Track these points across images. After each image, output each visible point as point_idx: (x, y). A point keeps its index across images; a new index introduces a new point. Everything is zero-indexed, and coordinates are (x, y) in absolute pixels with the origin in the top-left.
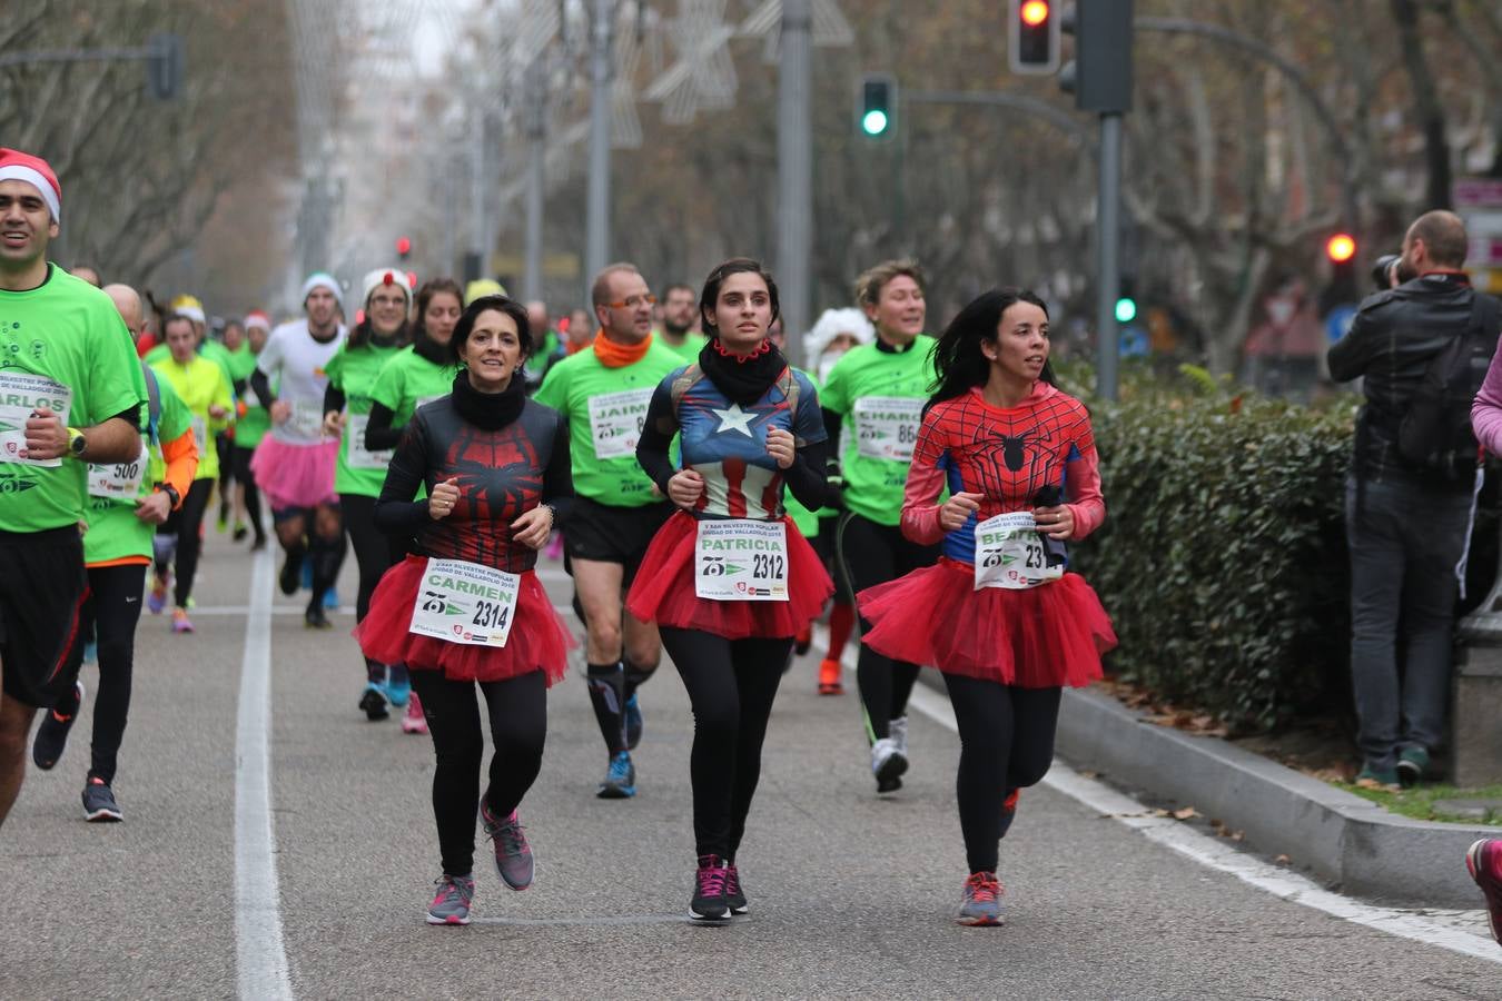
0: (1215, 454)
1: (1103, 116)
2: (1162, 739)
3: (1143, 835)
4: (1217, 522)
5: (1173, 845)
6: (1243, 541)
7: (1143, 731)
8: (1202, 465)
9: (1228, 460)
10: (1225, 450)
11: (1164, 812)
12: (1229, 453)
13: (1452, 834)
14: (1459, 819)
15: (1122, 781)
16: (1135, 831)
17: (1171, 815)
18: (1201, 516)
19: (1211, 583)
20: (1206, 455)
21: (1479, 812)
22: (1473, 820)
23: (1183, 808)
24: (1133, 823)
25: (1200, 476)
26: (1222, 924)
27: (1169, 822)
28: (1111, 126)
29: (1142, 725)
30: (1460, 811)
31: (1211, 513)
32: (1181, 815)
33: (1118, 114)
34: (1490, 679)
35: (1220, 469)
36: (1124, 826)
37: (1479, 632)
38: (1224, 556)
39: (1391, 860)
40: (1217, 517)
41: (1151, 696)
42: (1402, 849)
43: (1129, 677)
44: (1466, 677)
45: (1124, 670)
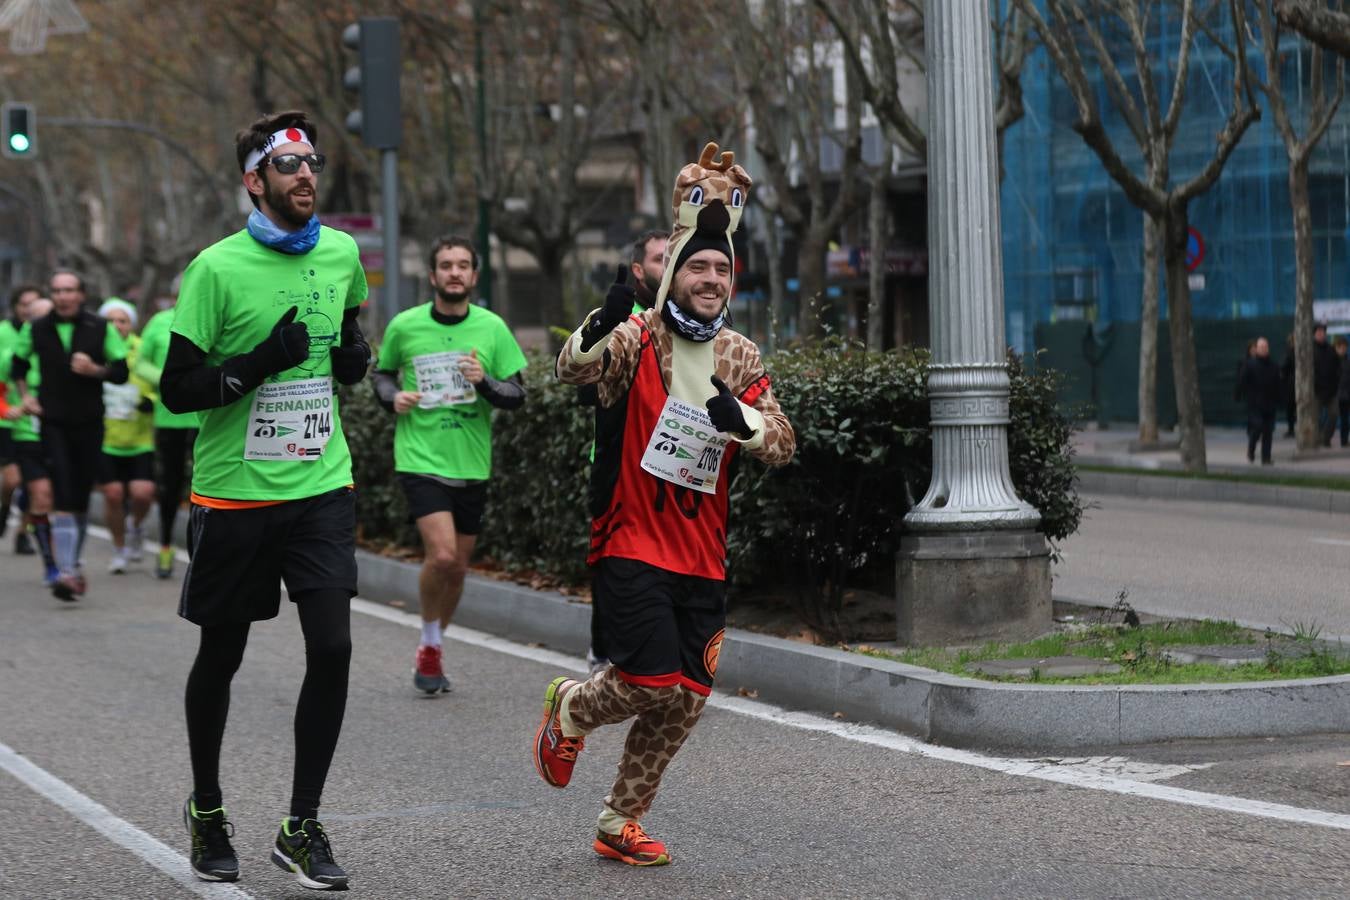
1: (383, 151)
13: (1049, 694)
14: (1010, 678)
21: (1027, 671)
22: (1020, 679)
29: (573, 605)
30: (1007, 672)
34: (940, 561)
37: (926, 524)
39: (989, 715)
42: (1002, 708)
44: (919, 561)
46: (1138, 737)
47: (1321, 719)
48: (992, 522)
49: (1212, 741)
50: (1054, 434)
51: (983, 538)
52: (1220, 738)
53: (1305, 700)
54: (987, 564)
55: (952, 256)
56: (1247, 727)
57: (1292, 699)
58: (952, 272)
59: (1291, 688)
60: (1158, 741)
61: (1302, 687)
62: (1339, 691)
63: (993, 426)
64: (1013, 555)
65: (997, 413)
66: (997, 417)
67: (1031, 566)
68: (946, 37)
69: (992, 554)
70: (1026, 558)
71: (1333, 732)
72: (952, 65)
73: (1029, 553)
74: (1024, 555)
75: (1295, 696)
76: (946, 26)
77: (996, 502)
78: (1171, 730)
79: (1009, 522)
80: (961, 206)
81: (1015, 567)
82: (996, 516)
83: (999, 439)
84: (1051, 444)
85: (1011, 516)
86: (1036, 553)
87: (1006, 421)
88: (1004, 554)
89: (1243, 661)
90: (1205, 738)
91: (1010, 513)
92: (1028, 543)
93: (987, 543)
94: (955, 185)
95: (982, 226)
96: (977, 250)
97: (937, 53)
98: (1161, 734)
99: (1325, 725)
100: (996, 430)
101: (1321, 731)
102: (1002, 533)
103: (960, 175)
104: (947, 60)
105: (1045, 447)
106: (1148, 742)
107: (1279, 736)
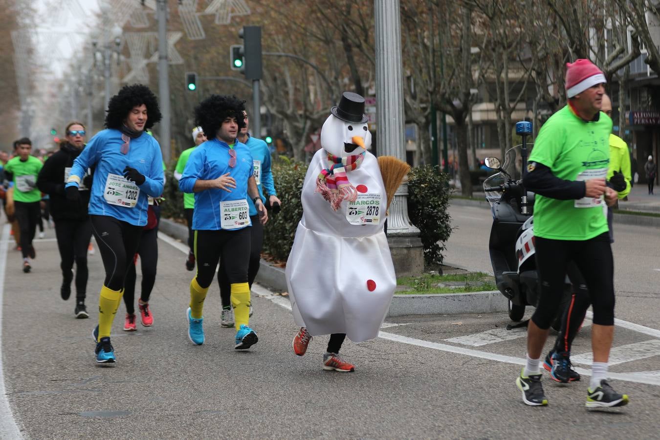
0: (290, 183)
1: (254, 81)
2: (277, 271)
3: (271, 301)
4: (291, 204)
5: (280, 304)
6: (299, 209)
7: (272, 269)
8: (286, 186)
9: (294, 185)
10: (292, 181)
11: (278, 294)
12: (294, 182)
15: (266, 284)
16: (269, 300)
17: (281, 295)
18: (286, 202)
19: (290, 222)
20: (287, 183)
23: (284, 292)
24: (269, 297)
25: (285, 190)
26: (295, 329)
27: (279, 297)
28: (256, 83)
29: (270, 267)
31: (289, 201)
32: (283, 294)
33: (258, 80)
35: (292, 187)
36: (266, 299)
38: (294, 214)
40: (291, 202)
41: (274, 258)
43: (267, 252)
45: (266, 250)
46: (396, 314)
47: (466, 308)
48: (396, 234)
49: (422, 316)
50: (442, 199)
51: (393, 240)
52: (426, 315)
53: (460, 301)
54: (394, 250)
55: (383, 129)
56: (436, 311)
57: (454, 300)
58: (383, 135)
59: (454, 296)
60: (403, 316)
61: (459, 296)
62: (474, 297)
63: (399, 196)
64: (404, 247)
65: (401, 191)
66: (401, 192)
67: (412, 251)
68: (381, 43)
69: (396, 246)
70: (410, 248)
71: (471, 313)
72: (384, 54)
73: (412, 246)
74: (409, 247)
75: (456, 299)
76: (381, 39)
77: (399, 226)
78: (408, 312)
79: (403, 234)
80: (387, 110)
81: (405, 251)
82: (398, 231)
83: (402, 202)
84: (440, 203)
85: (405, 231)
86: (416, 246)
87: (407, 194)
88: (401, 246)
89: (457, 287)
90: (420, 315)
91: (404, 230)
92: (411, 242)
93: (394, 242)
94: (385, 101)
95: (395, 117)
96: (392, 127)
97: (378, 49)
98: (404, 313)
99: (468, 310)
100: (401, 197)
101: (466, 313)
102: (401, 238)
103: (386, 97)
104: (381, 52)
105: (437, 204)
106: (400, 316)
107: (449, 314)
